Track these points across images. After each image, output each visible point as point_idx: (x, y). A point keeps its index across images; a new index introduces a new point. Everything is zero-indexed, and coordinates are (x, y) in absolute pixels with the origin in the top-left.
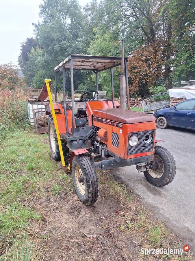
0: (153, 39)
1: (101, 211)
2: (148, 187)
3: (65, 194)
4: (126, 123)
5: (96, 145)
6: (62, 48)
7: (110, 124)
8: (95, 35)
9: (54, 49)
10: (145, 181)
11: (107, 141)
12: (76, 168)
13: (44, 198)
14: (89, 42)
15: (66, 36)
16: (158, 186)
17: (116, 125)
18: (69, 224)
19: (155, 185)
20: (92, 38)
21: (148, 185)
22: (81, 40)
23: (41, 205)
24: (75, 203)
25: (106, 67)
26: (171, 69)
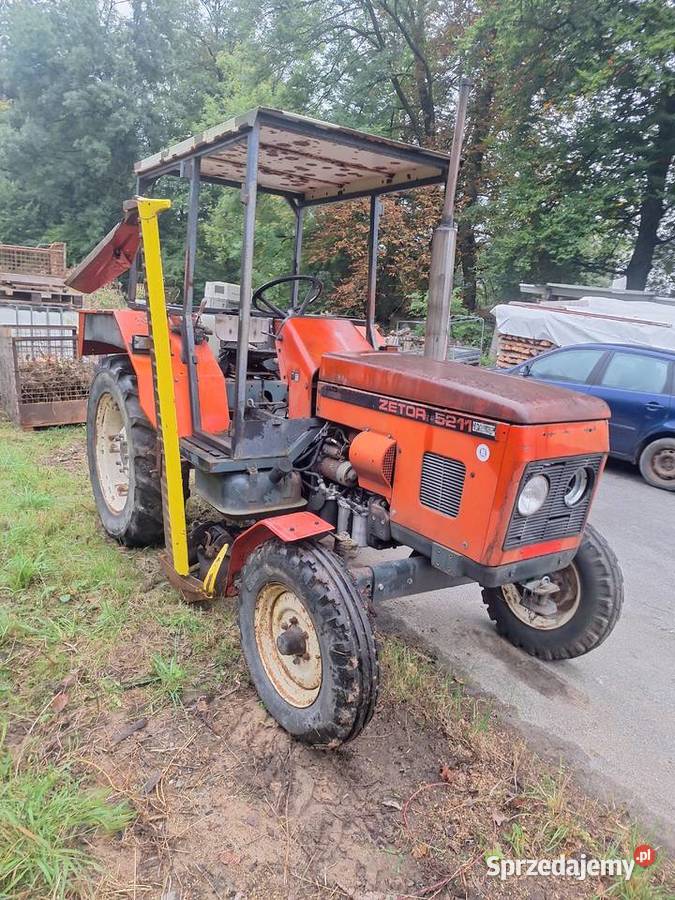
0: (427, 127)
1: (377, 774)
2: (513, 663)
3: (210, 700)
4: (515, 421)
5: (325, 494)
6: (94, 105)
7: (420, 420)
8: (221, 79)
9: (64, 103)
10: (492, 637)
11: (392, 483)
12: (265, 594)
13: (118, 719)
14: (200, 103)
15: (115, 64)
16: (551, 658)
17: (458, 425)
18: (266, 843)
19: (537, 655)
20: (209, 88)
21: (508, 652)
22: (168, 88)
23: (110, 753)
24: (258, 741)
25: (348, 190)
26: (477, 240)
